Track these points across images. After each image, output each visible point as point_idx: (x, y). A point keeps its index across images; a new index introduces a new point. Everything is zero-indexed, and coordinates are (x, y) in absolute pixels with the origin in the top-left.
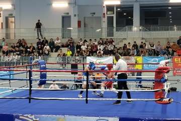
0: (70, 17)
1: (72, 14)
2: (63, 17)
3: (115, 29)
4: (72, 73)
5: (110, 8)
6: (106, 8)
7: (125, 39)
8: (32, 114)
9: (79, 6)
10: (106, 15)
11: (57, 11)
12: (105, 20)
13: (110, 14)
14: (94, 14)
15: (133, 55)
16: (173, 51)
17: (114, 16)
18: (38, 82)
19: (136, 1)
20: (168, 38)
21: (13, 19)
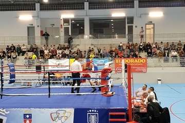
0: (34, 27)
1: (35, 25)
2: (28, 28)
5: (66, 21)
6: (62, 21)
7: (78, 45)
8: (3, 109)
9: (41, 19)
10: (63, 26)
11: (23, 23)
12: (63, 30)
13: (66, 25)
14: (54, 25)
16: (116, 54)
17: (70, 27)
18: (8, 81)
19: (87, 16)
20: (111, 44)
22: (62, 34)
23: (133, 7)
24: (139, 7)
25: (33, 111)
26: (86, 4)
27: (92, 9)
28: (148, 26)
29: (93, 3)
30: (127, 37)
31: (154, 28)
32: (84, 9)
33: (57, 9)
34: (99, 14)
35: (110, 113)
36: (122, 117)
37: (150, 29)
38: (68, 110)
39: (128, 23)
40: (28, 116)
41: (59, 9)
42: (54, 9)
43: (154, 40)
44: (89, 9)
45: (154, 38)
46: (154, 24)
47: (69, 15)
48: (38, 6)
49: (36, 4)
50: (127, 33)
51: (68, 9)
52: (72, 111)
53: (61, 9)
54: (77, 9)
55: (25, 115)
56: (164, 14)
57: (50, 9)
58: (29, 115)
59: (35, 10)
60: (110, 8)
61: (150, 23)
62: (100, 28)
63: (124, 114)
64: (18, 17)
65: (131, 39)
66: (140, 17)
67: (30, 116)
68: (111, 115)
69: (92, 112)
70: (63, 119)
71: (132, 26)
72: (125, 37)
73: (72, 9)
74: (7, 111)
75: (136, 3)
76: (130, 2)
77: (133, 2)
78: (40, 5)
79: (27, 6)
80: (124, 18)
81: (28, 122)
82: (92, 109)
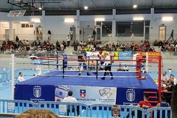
0: (75, 28)
1: (76, 26)
2: (71, 28)
4: (79, 61)
5: (98, 23)
6: (96, 23)
7: (107, 41)
9: (81, 22)
10: (96, 27)
11: (67, 24)
13: (98, 26)
14: (89, 26)
15: (112, 51)
17: (101, 28)
18: (62, 66)
19: (114, 19)
20: (132, 41)
21: (41, 29)
23: (150, 13)
24: (155, 13)
25: (87, 88)
26: (114, 11)
27: (118, 14)
28: (161, 28)
29: (119, 10)
31: (165, 29)
32: (112, 14)
33: (92, 14)
35: (145, 92)
36: (154, 95)
37: (162, 30)
38: (112, 88)
39: (145, 25)
40: (83, 92)
41: (93, 14)
42: (90, 15)
43: (165, 39)
44: (116, 14)
45: (165, 37)
46: (165, 26)
47: (101, 19)
48: (78, 12)
49: (77, 11)
50: (144, 33)
51: (100, 14)
52: (115, 89)
53: (95, 14)
54: (107, 14)
55: (81, 90)
56: (174, 18)
57: (87, 15)
58: (84, 90)
59: (76, 15)
60: (132, 13)
61: (163, 25)
62: (124, 29)
63: (156, 93)
64: (64, 20)
65: (147, 37)
66: (155, 20)
68: (145, 93)
69: (130, 91)
70: (108, 95)
71: (148, 28)
72: (143, 36)
73: (104, 14)
74: (68, 87)
75: (152, 10)
76: (147, 9)
77: (150, 9)
78: (80, 11)
79: (70, 12)
80: (143, 22)
81: (83, 95)
82: (130, 89)
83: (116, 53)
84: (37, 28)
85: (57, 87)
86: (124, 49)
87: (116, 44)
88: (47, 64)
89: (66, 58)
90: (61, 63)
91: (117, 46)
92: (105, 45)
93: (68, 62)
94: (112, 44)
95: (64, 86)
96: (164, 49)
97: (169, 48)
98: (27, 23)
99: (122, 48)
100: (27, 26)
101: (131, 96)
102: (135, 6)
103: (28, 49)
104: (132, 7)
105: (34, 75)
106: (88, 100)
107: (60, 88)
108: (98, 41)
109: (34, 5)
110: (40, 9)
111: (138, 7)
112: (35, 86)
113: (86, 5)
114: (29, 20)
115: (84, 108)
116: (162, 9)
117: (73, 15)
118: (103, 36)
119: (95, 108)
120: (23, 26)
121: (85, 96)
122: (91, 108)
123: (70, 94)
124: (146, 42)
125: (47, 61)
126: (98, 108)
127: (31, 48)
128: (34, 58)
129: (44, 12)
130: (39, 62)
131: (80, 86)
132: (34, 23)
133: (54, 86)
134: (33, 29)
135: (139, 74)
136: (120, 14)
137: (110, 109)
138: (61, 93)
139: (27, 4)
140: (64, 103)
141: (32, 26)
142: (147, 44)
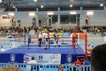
0: (35, 19)
1: (36, 18)
2: (33, 19)
3: (51, 23)
5: (50, 16)
6: (48, 16)
7: (55, 27)
9: (39, 15)
10: (48, 18)
11: (31, 17)
12: (48, 20)
13: (50, 18)
14: (44, 18)
17: (51, 18)
18: (28, 42)
19: (59, 13)
20: (70, 27)
21: (15, 19)
22: (48, 22)
23: (80, 10)
24: (83, 10)
25: (43, 55)
26: (59, 9)
29: (62, 8)
30: (77, 23)
32: (58, 10)
34: (64, 13)
35: (77, 56)
36: (83, 58)
38: (58, 54)
39: (77, 17)
40: (41, 57)
41: (47, 11)
42: (45, 11)
43: (89, 25)
44: (60, 10)
46: (89, 18)
47: (51, 13)
48: (37, 9)
50: (77, 21)
52: (60, 55)
54: (55, 10)
55: (40, 56)
56: (94, 13)
59: (36, 11)
60: (69, 10)
61: (88, 17)
62: (65, 19)
63: (84, 57)
64: (29, 14)
65: (78, 24)
66: (83, 14)
67: (42, 57)
69: (69, 56)
71: (79, 18)
73: (52, 11)
74: (31, 54)
75: (81, 8)
76: (78, 7)
77: (80, 7)
78: (39, 9)
79: (33, 9)
80: (76, 15)
81: (41, 59)
82: (69, 55)
83: (61, 34)
84: (12, 19)
85: (25, 55)
86: (65, 31)
87: (60, 28)
88: (19, 40)
89: (30, 37)
90: (27, 40)
91: (61, 29)
92: (54, 29)
93: (32, 39)
94: (58, 28)
95: (29, 54)
96: (88, 31)
97: (91, 30)
98: (6, 16)
99: (64, 31)
100: (6, 18)
101: (69, 59)
102: (71, 6)
103: (7, 32)
104: (69, 6)
105: (11, 48)
106: (44, 62)
107: (26, 55)
108: (50, 26)
109: (11, 5)
110: (14, 7)
111: (73, 6)
112: (11, 54)
113: (42, 5)
114: (7, 14)
115: (41, 67)
116: (87, 7)
117: (34, 11)
118: (52, 24)
119: (48, 67)
120: (4, 18)
121: (42, 59)
122: (46, 66)
123: (33, 59)
124: (78, 27)
125: (19, 39)
126: (50, 67)
127: (9, 31)
128: (11, 37)
129: (16, 9)
130: (13, 39)
131: (39, 54)
132: (10, 16)
133: (23, 54)
134: (10, 19)
135: (74, 46)
136: (62, 10)
137: (57, 67)
138: (27, 58)
139: (6, 4)
140: (29, 64)
141: (9, 18)
142: (78, 28)
